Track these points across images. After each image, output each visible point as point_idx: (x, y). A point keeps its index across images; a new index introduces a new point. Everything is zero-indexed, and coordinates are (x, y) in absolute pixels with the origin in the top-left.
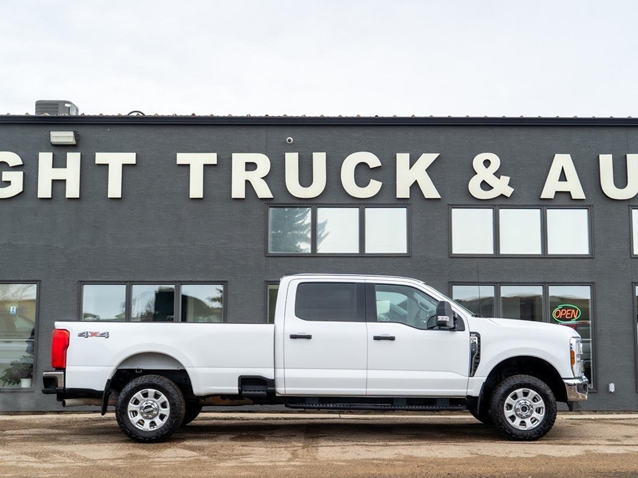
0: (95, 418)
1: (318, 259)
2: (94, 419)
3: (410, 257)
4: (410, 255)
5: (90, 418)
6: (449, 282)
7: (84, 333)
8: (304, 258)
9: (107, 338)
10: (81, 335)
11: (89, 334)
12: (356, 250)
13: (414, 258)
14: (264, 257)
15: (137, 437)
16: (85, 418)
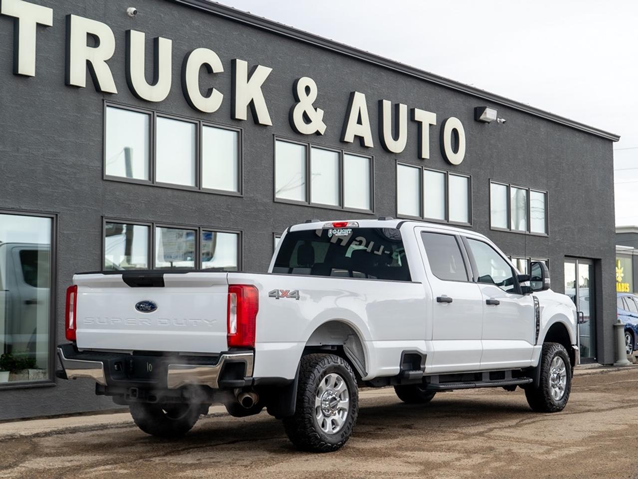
3: (242, 197)
7: (275, 292)
8: (143, 187)
9: (298, 299)
10: (273, 294)
11: (280, 294)
13: (245, 199)
14: (101, 181)
15: (326, 444)
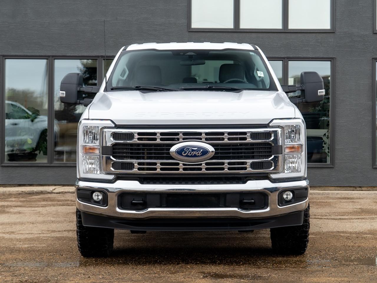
0: (28, 191)
1: (241, 35)
2: (26, 192)
3: (334, 33)
4: (334, 31)
5: (22, 192)
6: (373, 58)
8: (227, 33)
12: (279, 26)
13: (338, 34)
14: (188, 32)
16: (17, 191)
